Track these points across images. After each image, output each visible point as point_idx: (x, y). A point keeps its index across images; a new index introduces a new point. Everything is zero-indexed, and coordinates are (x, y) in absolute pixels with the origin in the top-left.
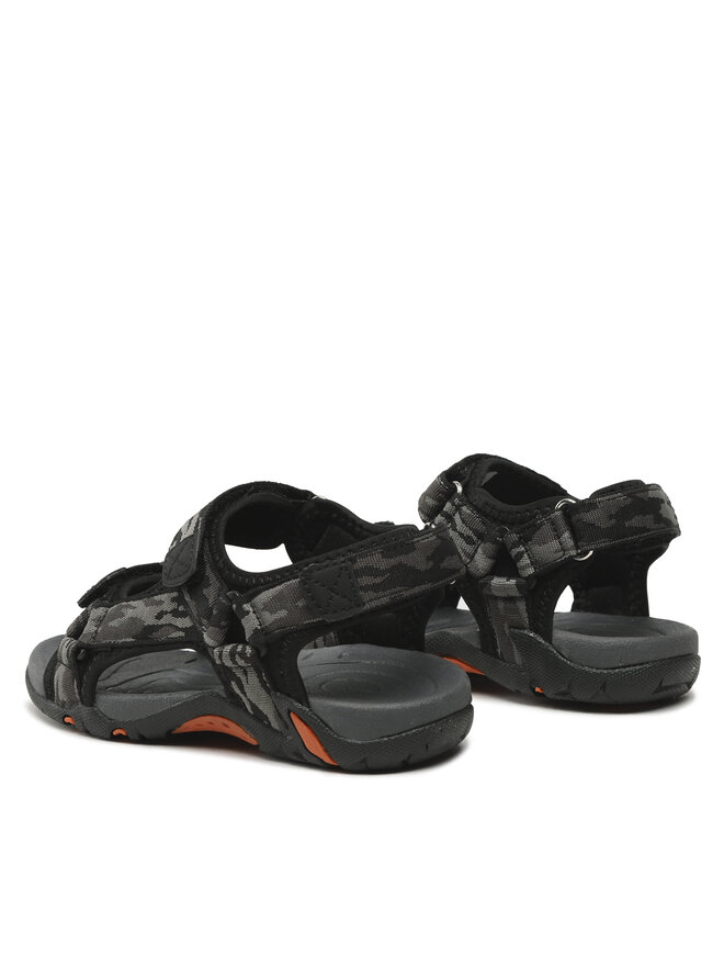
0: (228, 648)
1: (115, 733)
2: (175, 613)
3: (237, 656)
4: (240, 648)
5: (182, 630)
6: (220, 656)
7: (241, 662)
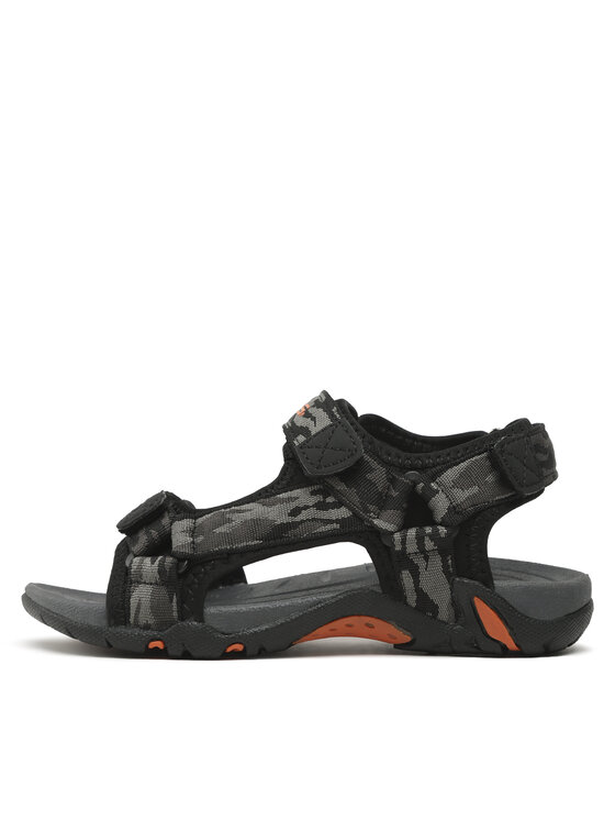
0: (412, 532)
1: (229, 650)
2: (320, 506)
3: (427, 539)
4: (429, 530)
5: (337, 521)
6: (404, 542)
7: (429, 545)
